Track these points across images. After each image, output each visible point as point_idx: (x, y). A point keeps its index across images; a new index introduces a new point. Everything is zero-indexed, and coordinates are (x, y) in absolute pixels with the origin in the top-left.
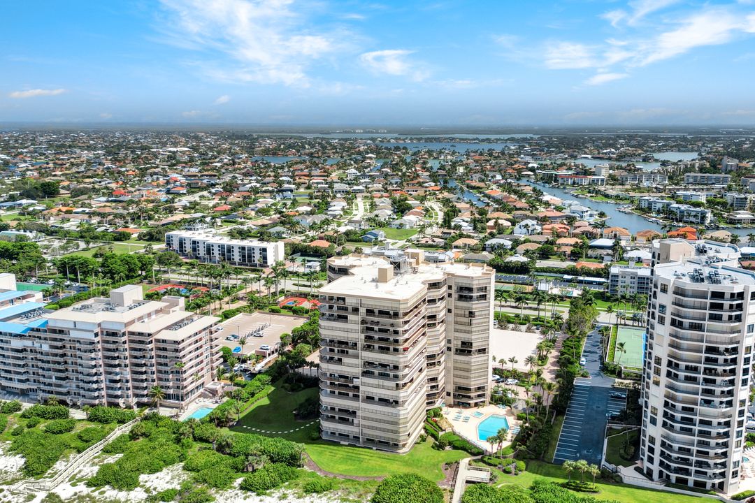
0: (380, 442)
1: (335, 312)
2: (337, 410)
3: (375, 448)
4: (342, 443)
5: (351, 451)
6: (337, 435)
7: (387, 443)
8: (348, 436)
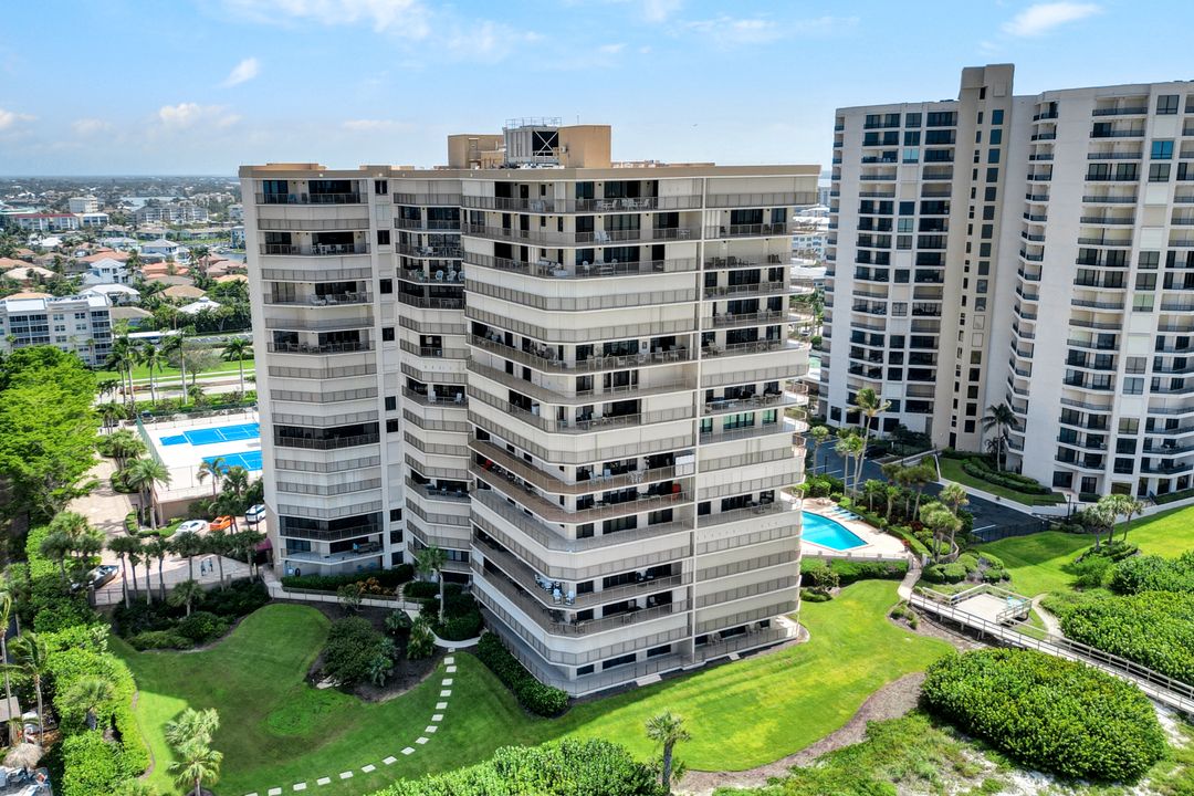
0: (723, 634)
1: (601, 242)
2: (598, 586)
3: (734, 656)
4: (642, 681)
5: (693, 690)
6: (598, 669)
7: (741, 630)
8: (632, 658)
